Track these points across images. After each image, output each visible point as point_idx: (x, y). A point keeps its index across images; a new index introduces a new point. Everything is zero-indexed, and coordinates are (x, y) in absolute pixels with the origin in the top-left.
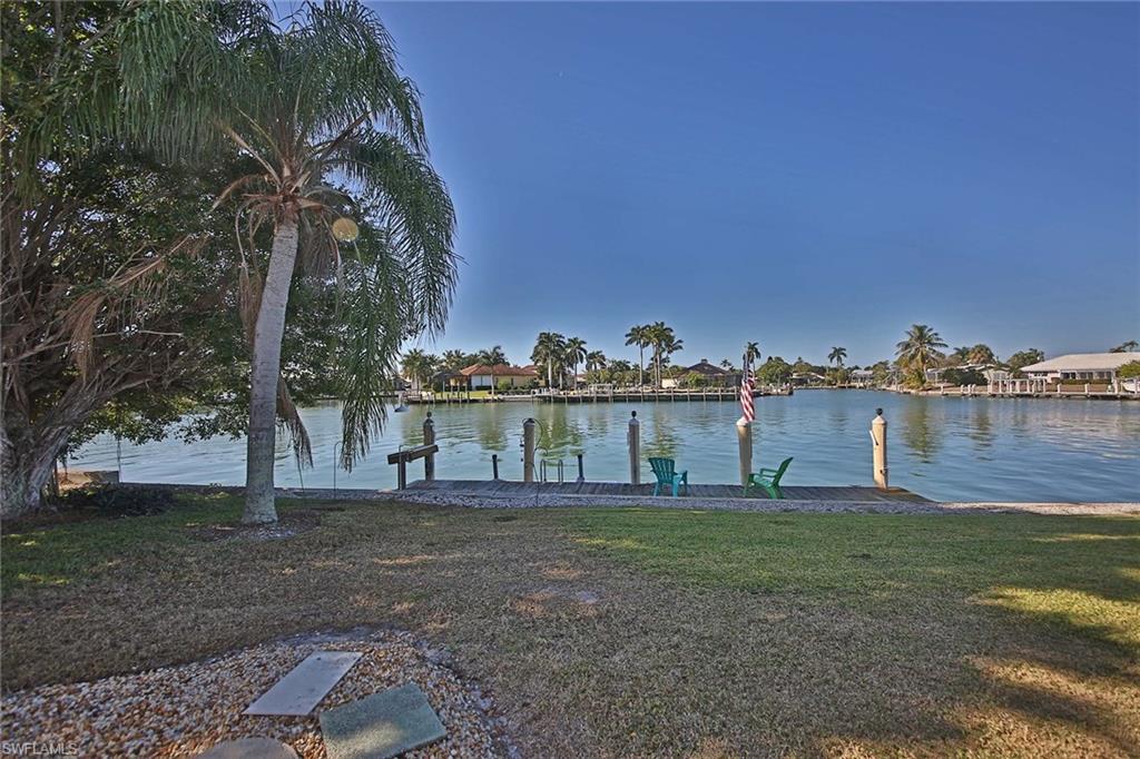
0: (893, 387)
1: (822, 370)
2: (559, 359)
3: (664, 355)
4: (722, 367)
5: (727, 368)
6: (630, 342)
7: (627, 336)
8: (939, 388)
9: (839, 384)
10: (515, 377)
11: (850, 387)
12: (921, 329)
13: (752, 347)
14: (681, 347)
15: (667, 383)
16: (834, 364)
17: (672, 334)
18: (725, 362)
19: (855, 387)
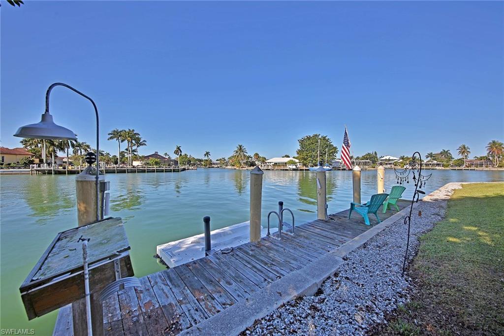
0: (228, 167)
1: (200, 161)
2: (52, 144)
3: (134, 148)
4: (164, 156)
5: (167, 157)
6: (111, 138)
7: (109, 134)
8: (245, 167)
9: (208, 166)
10: (5, 155)
11: (212, 167)
12: (240, 146)
13: (178, 148)
14: (145, 145)
15: (135, 163)
16: (206, 158)
17: (140, 137)
18: (166, 154)
19: (214, 167)
